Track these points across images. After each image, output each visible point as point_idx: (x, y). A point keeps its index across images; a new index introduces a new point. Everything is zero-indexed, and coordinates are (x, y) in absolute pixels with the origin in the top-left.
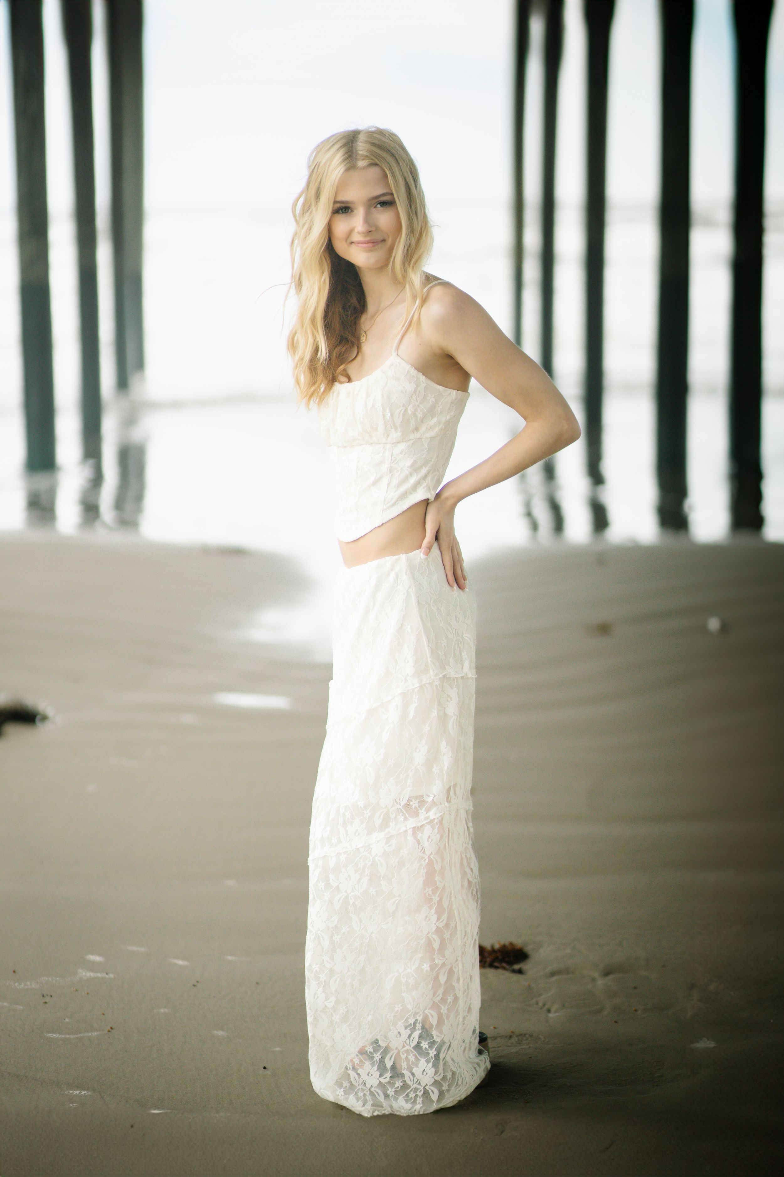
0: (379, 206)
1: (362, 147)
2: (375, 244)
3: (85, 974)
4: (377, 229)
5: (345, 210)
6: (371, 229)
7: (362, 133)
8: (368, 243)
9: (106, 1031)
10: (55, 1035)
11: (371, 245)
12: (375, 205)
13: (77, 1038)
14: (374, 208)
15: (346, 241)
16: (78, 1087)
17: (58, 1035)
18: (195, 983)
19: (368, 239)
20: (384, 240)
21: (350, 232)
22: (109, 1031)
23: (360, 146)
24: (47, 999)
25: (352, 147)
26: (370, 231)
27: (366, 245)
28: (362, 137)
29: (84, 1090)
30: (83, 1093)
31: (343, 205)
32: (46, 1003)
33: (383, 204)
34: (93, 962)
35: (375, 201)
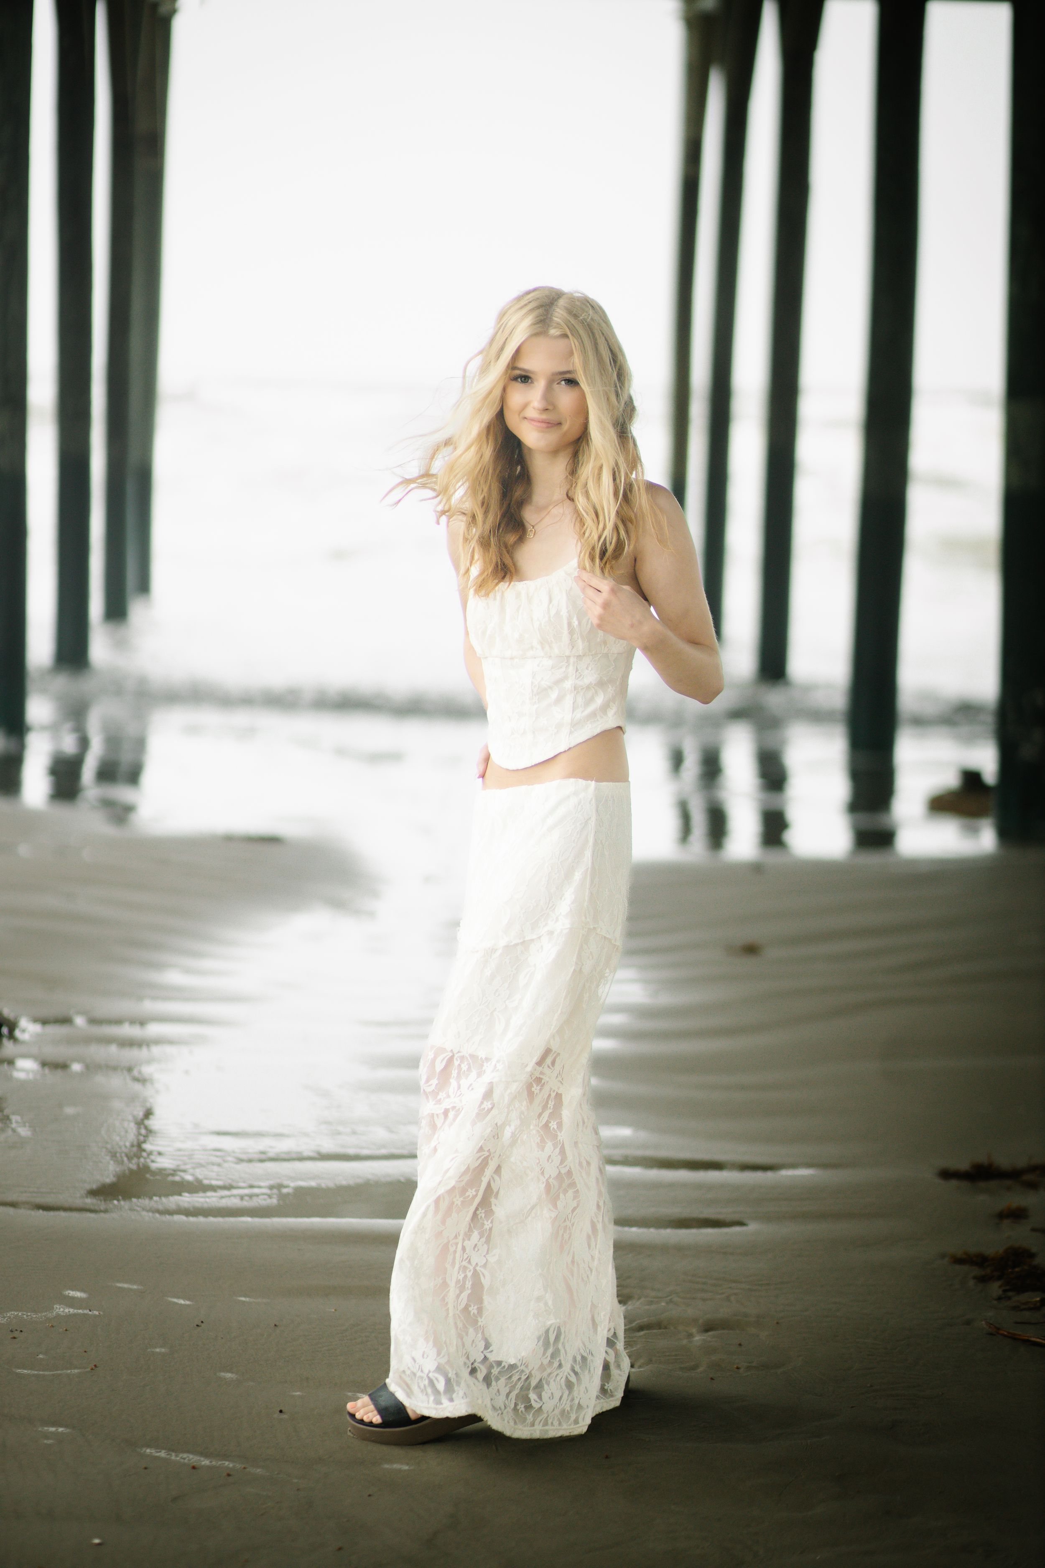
0: (563, 383)
1: (559, 314)
2: (550, 425)
3: (62, 1310)
4: (555, 407)
5: (525, 380)
6: (549, 406)
7: (564, 297)
8: (543, 422)
9: (89, 1369)
10: (26, 1371)
11: (544, 425)
12: (559, 381)
13: (53, 1375)
14: (558, 384)
15: (519, 415)
16: (54, 1424)
17: (30, 1371)
18: (200, 1324)
19: (544, 417)
20: (560, 424)
21: (525, 406)
22: (92, 1369)
23: (556, 312)
24: (16, 1334)
25: (547, 311)
26: (547, 409)
27: (539, 424)
28: (562, 302)
29: (62, 1427)
30: (60, 1430)
31: (524, 373)
32: (14, 1338)
33: (568, 382)
34: (73, 1298)
35: (560, 377)
